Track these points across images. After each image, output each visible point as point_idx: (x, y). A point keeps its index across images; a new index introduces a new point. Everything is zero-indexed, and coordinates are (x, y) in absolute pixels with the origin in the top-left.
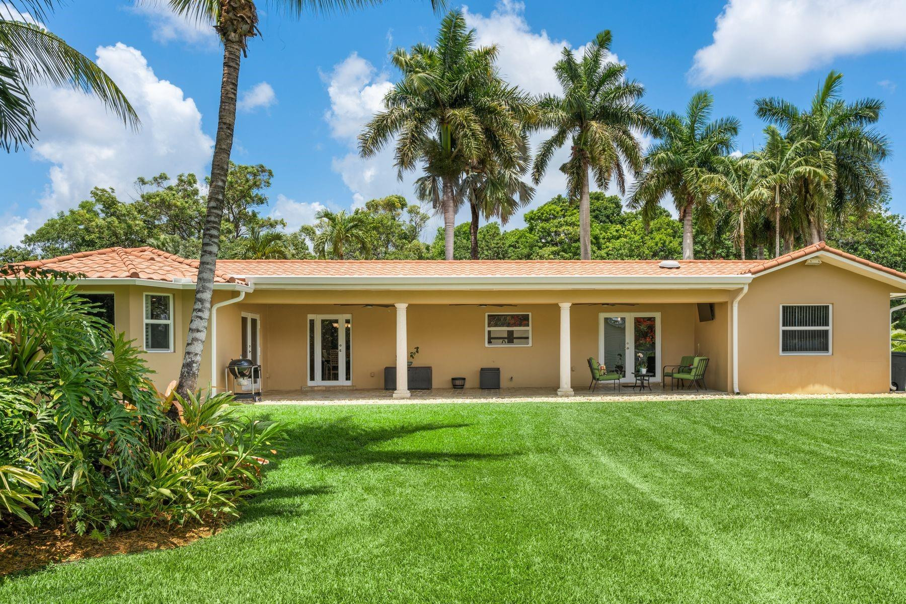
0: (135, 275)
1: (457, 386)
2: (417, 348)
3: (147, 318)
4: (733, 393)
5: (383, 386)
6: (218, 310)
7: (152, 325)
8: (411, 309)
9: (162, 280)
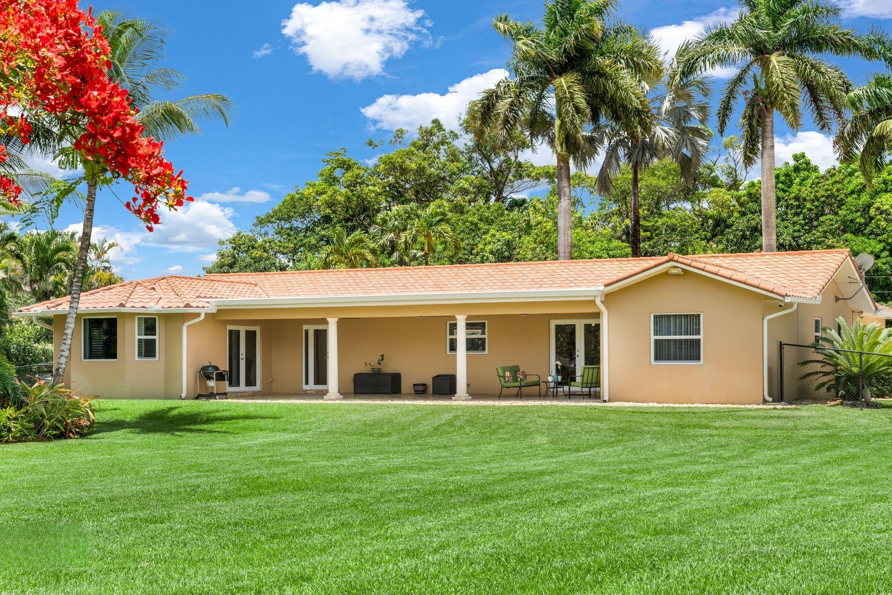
0: (122, 305)
1: (420, 391)
2: (383, 355)
3: (139, 334)
4: (605, 401)
5: (353, 391)
6: (188, 327)
7: (146, 340)
8: (341, 323)
9: (142, 307)
